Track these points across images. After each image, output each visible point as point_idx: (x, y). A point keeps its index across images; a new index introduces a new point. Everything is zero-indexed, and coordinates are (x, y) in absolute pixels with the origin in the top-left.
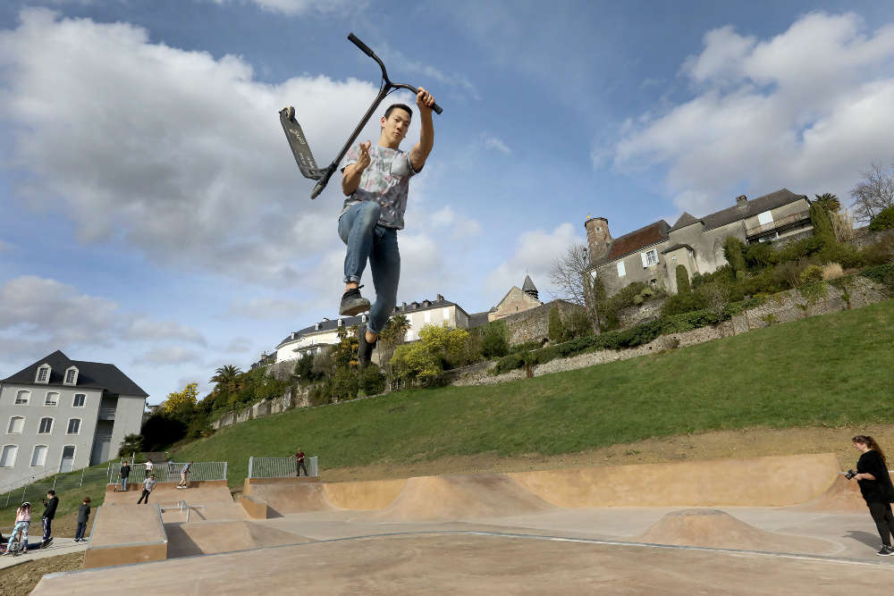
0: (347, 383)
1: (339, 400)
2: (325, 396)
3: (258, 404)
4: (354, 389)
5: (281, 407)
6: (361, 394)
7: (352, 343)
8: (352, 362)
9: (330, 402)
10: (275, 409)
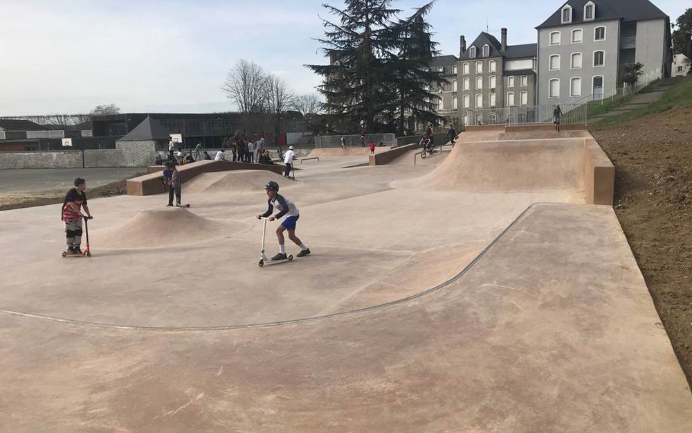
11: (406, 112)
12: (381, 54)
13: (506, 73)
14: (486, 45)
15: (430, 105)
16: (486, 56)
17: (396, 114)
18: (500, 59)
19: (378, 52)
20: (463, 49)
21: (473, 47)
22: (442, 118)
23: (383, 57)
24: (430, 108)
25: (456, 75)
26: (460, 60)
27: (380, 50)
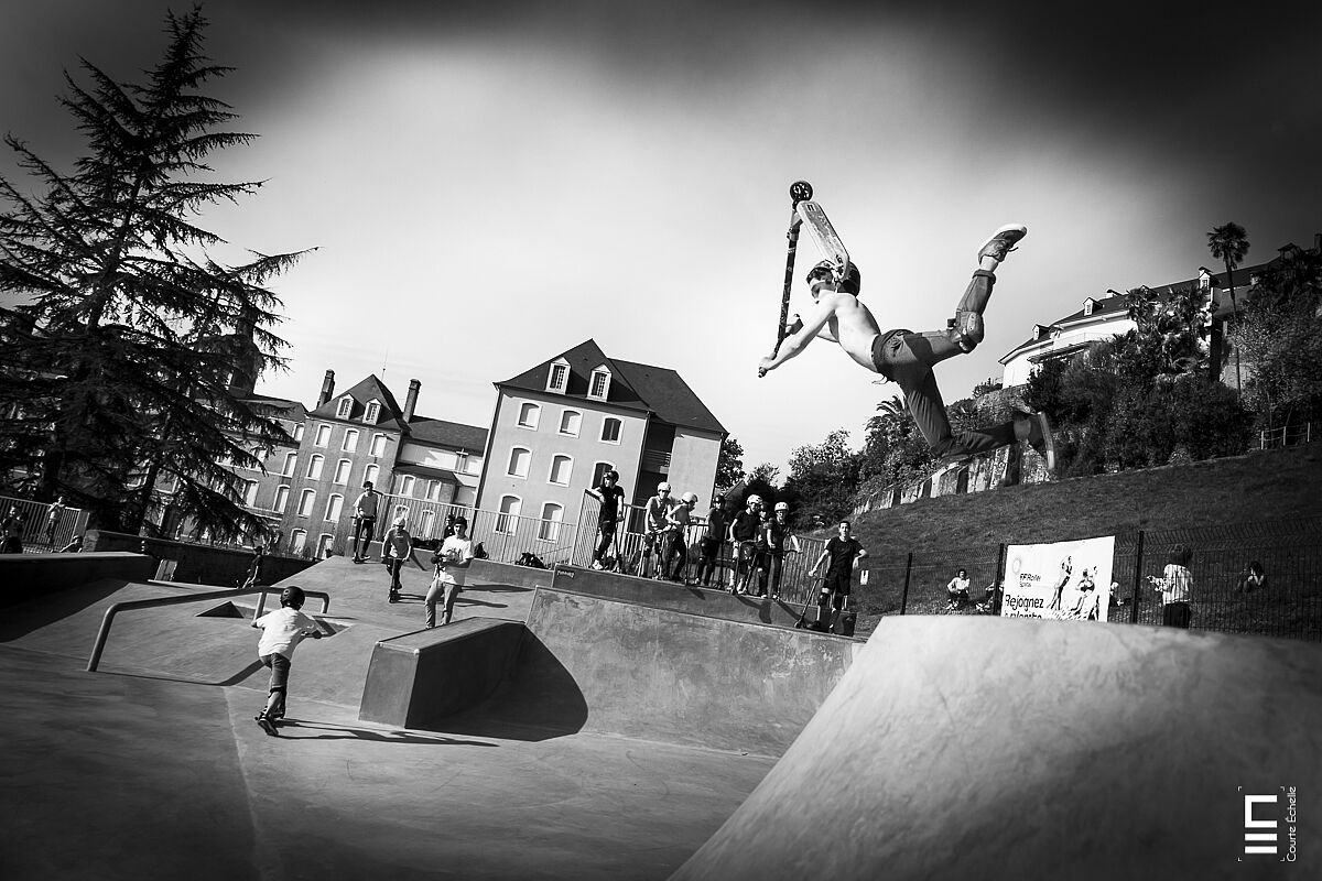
0: (1144, 426)
1: (1122, 468)
2: (1086, 459)
3: (943, 471)
4: (1164, 442)
5: (988, 479)
6: (1180, 455)
7: (1163, 328)
8: (1161, 377)
9: (1100, 470)
10: (976, 485)
11: (160, 478)
12: (135, 318)
13: (401, 466)
14: (375, 401)
15: (229, 478)
16: (369, 422)
17: (134, 476)
18: (397, 437)
19: (128, 309)
20: (327, 396)
21: (349, 397)
22: (251, 519)
23: (139, 327)
24: (228, 487)
25: (298, 444)
26: (315, 415)
27: (136, 308)
